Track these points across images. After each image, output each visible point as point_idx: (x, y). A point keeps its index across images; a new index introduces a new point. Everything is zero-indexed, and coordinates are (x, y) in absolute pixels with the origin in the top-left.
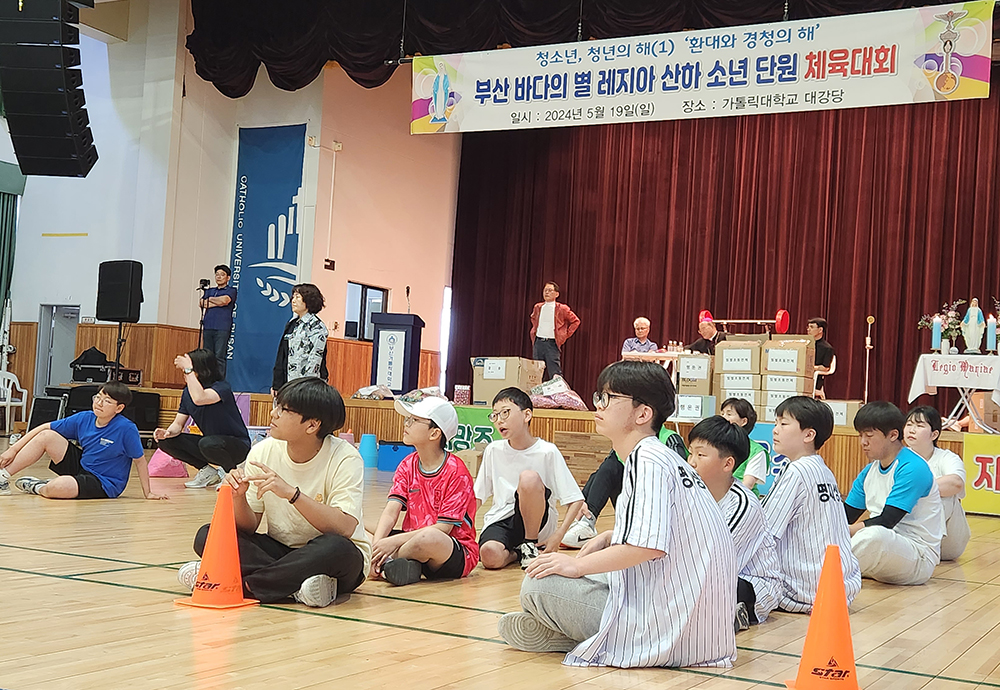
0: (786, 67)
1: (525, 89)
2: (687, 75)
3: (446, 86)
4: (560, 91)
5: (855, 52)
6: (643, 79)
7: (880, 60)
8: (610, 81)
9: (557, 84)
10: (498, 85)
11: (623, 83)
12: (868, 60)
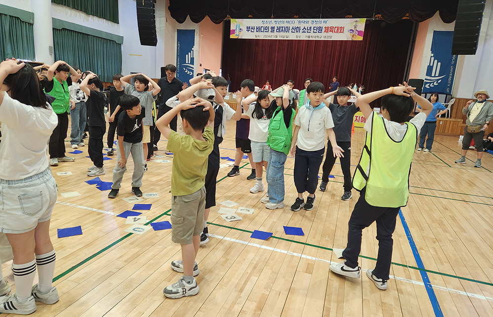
0: (320, 29)
1: (259, 29)
2: (297, 29)
3: (239, 27)
4: (267, 30)
5: (336, 27)
6: (287, 29)
7: (340, 30)
8: (279, 29)
9: (266, 29)
10: (252, 28)
11: (282, 30)
12: (338, 30)
